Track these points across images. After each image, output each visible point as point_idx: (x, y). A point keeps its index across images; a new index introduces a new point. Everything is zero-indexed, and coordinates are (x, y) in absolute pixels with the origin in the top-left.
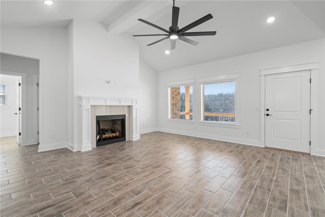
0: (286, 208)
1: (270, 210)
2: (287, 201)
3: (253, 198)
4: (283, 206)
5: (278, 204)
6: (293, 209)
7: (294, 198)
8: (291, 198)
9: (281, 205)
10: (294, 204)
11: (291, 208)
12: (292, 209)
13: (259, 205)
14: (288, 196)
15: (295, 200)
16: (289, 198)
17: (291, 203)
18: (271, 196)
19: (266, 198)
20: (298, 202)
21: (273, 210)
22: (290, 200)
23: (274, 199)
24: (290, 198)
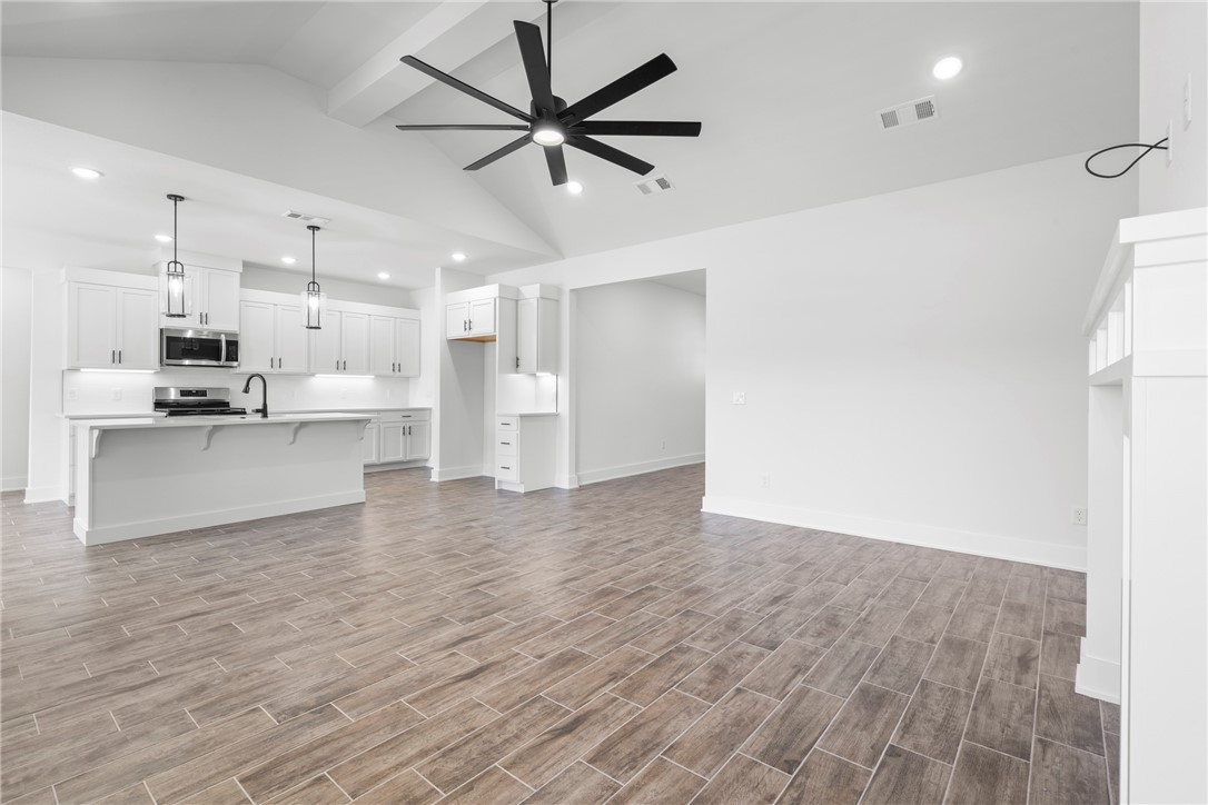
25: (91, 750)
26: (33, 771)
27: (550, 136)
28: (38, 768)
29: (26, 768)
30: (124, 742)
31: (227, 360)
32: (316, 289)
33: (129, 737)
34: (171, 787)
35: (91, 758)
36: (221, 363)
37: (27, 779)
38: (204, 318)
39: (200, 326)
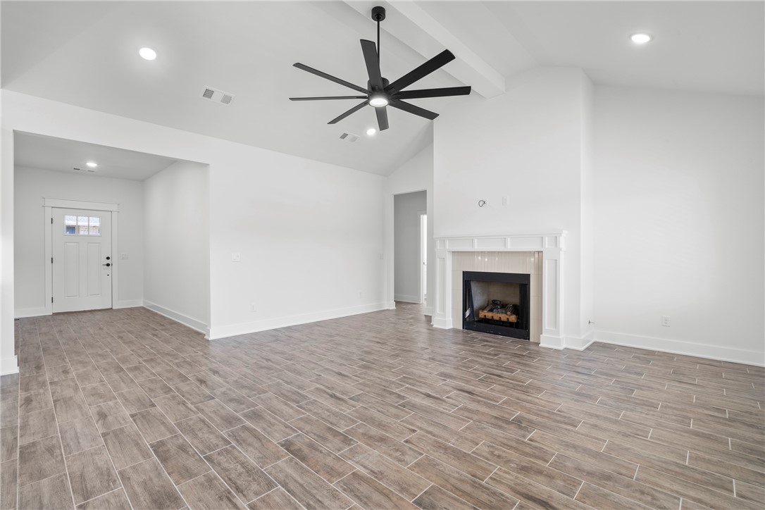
0: (154, 450)
1: (172, 431)
2: (162, 463)
3: (209, 427)
4: (161, 449)
5: (169, 446)
6: (144, 457)
7: (155, 480)
8: (159, 475)
9: (165, 449)
10: (147, 467)
11: (148, 454)
12: (146, 455)
13: (190, 427)
14: (169, 474)
15: (151, 475)
16: (164, 472)
17: (154, 463)
18: (191, 450)
19: (196, 441)
20: (144, 477)
21: (167, 433)
22: (159, 468)
23: (183, 448)
24: (161, 472)
25: (606, 482)
26: (637, 495)
27: (380, 101)
28: (634, 494)
29: (640, 500)
30: (589, 474)
33: (585, 474)
34: (596, 442)
35: (609, 478)
37: (642, 493)
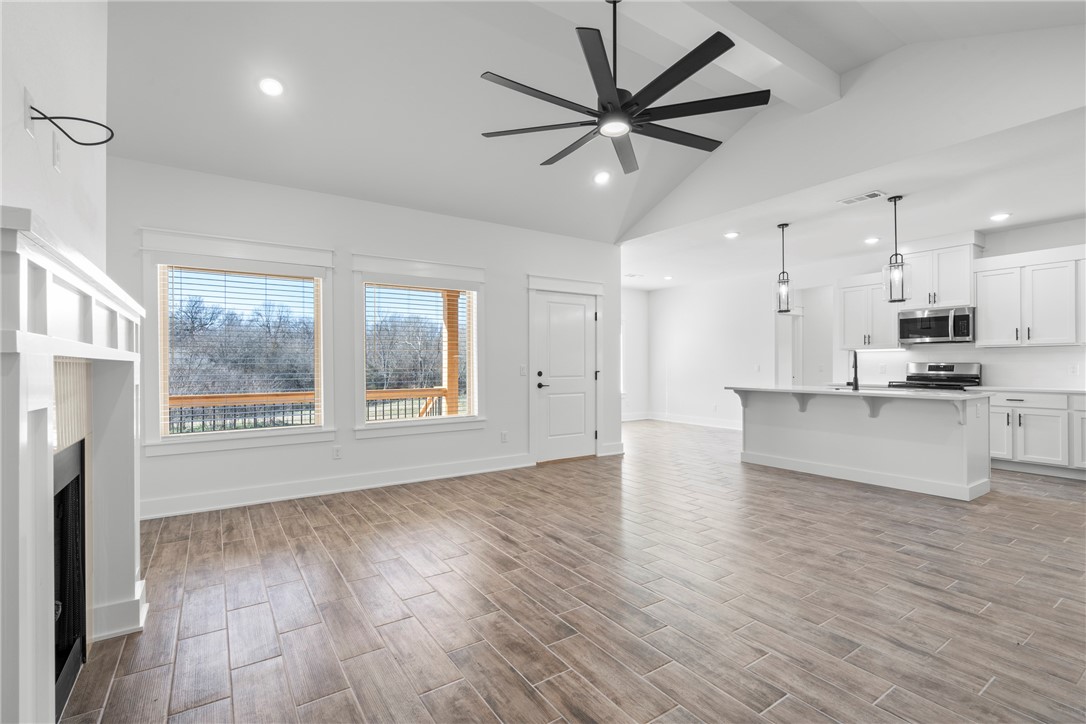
27: (616, 128)
31: (955, 335)
32: (899, 260)
36: (950, 339)
38: (933, 298)
39: (930, 306)
